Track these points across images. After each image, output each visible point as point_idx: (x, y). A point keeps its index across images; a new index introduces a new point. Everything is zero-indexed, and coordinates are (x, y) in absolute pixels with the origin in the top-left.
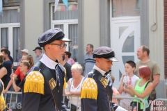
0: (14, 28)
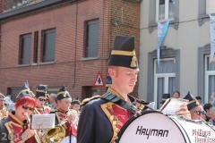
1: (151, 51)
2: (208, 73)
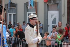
0: (13, 15)
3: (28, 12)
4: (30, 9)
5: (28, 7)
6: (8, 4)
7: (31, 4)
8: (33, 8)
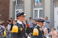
1: (14, 1)
2: (34, 9)
3: (34, 8)
4: (37, 5)
5: (34, 4)
6: (16, 1)
7: (37, 1)
8: (39, 5)
